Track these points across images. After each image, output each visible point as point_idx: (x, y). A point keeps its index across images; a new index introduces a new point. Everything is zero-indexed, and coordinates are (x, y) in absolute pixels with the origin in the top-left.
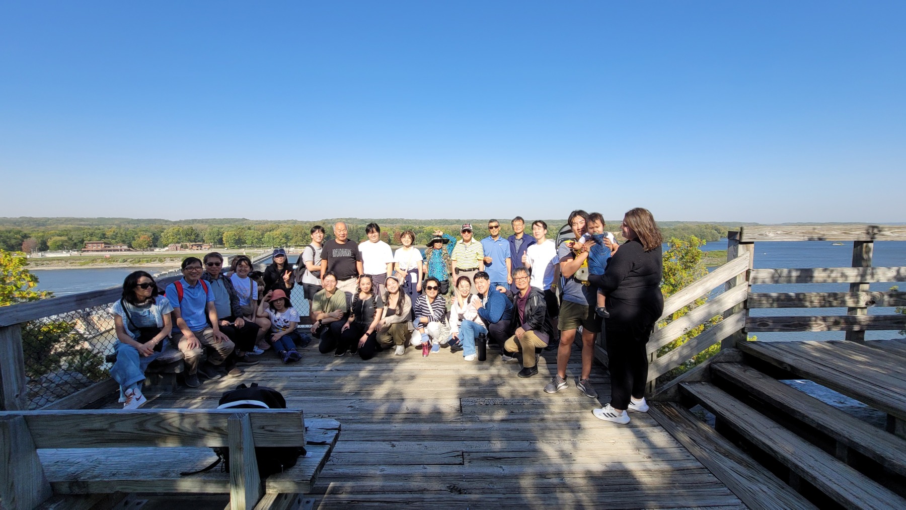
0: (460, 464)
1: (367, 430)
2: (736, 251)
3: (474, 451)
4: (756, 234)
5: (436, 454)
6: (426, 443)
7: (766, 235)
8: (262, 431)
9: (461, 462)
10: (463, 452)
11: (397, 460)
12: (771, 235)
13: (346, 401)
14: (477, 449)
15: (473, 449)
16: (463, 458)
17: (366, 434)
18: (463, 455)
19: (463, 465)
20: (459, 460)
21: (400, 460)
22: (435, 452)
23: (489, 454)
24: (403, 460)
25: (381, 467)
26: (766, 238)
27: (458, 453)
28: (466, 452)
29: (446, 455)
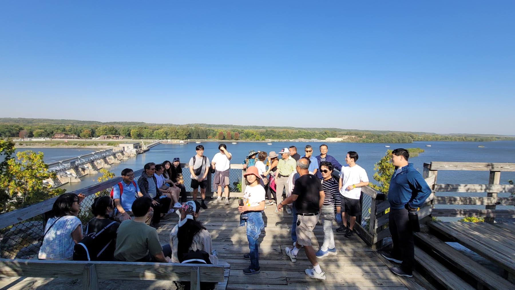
0: (286, 285)
1: (235, 263)
2: (428, 174)
3: (292, 277)
4: (439, 166)
5: (273, 279)
6: (267, 272)
7: (444, 167)
8: (204, 275)
9: (286, 283)
10: (286, 278)
11: (253, 281)
12: (447, 167)
13: (221, 245)
14: (293, 276)
15: (291, 276)
16: (287, 281)
17: (235, 265)
18: (286, 280)
19: (287, 285)
20: (285, 282)
21: (255, 281)
22: (272, 277)
23: (299, 279)
24: (256, 281)
25: (246, 285)
26: (444, 168)
27: (284, 279)
28: (288, 278)
29: (278, 279)
